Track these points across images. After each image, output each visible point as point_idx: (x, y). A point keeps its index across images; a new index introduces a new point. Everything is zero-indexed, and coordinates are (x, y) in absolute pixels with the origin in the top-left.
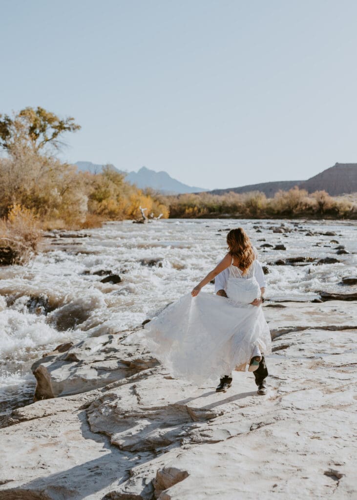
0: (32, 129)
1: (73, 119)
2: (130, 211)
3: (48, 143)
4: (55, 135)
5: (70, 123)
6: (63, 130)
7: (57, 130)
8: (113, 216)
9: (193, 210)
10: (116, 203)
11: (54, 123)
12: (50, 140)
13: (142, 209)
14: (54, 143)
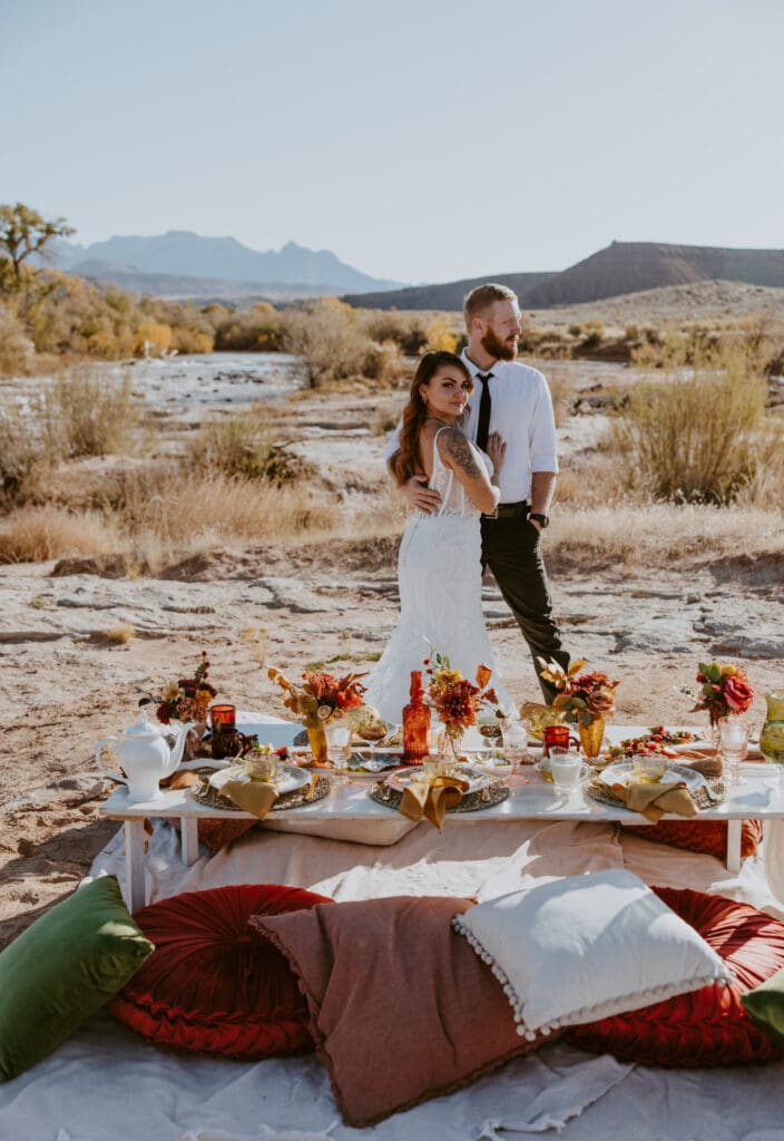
0: (11, 233)
1: (62, 220)
2: (134, 347)
3: (33, 253)
4: (41, 242)
5: (62, 225)
6: (53, 235)
7: (44, 235)
9: (270, 339)
10: (111, 336)
11: (39, 226)
12: (36, 249)
13: (147, 345)
14: (41, 253)
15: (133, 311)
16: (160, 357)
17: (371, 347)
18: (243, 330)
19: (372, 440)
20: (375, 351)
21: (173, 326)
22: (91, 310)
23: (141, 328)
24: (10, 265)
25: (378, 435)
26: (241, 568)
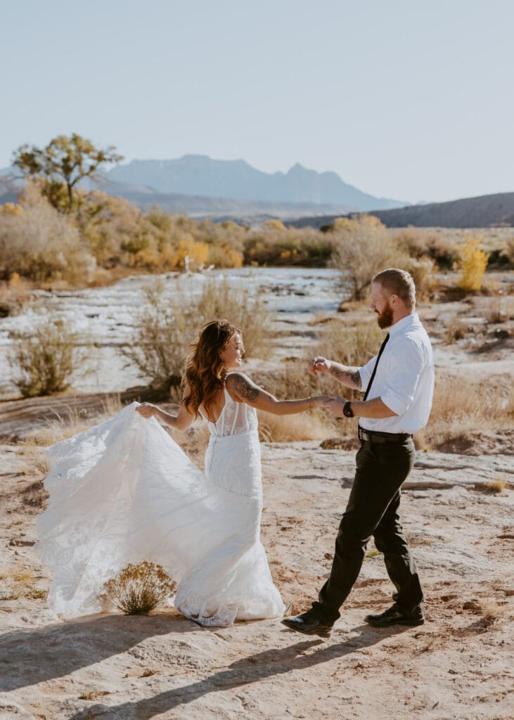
0: (66, 161)
1: (113, 148)
2: (174, 262)
3: (86, 177)
4: (92, 168)
5: (112, 153)
6: (103, 161)
7: (95, 162)
8: (153, 268)
9: (292, 254)
10: (155, 252)
11: (91, 154)
12: (87, 174)
13: (187, 261)
14: (92, 178)
15: (173, 228)
16: (199, 271)
17: (409, 263)
18: (266, 246)
19: (446, 348)
20: (413, 266)
21: (209, 242)
22: (138, 228)
23: (182, 244)
24: (65, 188)
25: (450, 344)
26: (499, 446)
